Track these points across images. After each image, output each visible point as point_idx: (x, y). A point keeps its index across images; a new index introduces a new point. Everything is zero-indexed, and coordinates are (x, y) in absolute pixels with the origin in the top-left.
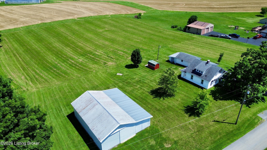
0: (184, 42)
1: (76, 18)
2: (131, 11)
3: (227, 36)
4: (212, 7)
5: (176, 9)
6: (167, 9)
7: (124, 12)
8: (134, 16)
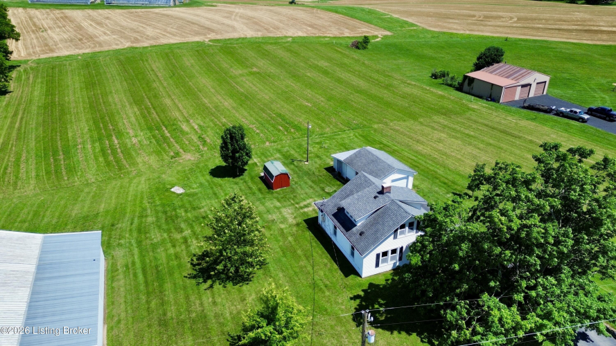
0: (430, 117)
1: (207, 40)
2: (353, 29)
3: (576, 112)
4: (595, 28)
5: (482, 31)
6: (456, 29)
7: (333, 32)
8: (350, 42)
